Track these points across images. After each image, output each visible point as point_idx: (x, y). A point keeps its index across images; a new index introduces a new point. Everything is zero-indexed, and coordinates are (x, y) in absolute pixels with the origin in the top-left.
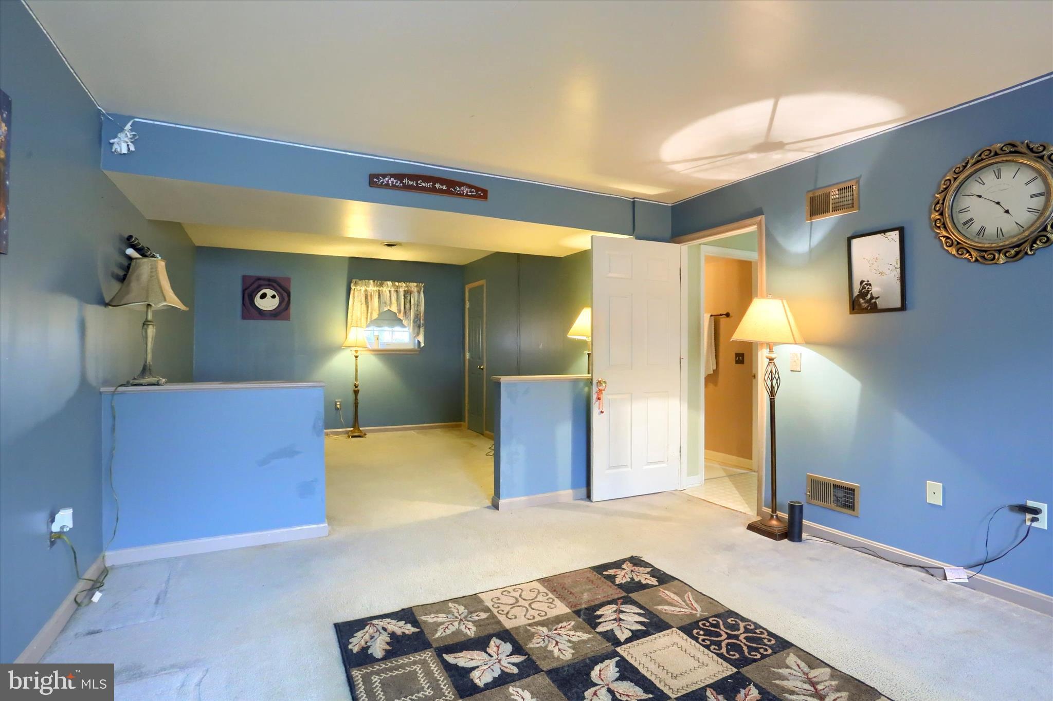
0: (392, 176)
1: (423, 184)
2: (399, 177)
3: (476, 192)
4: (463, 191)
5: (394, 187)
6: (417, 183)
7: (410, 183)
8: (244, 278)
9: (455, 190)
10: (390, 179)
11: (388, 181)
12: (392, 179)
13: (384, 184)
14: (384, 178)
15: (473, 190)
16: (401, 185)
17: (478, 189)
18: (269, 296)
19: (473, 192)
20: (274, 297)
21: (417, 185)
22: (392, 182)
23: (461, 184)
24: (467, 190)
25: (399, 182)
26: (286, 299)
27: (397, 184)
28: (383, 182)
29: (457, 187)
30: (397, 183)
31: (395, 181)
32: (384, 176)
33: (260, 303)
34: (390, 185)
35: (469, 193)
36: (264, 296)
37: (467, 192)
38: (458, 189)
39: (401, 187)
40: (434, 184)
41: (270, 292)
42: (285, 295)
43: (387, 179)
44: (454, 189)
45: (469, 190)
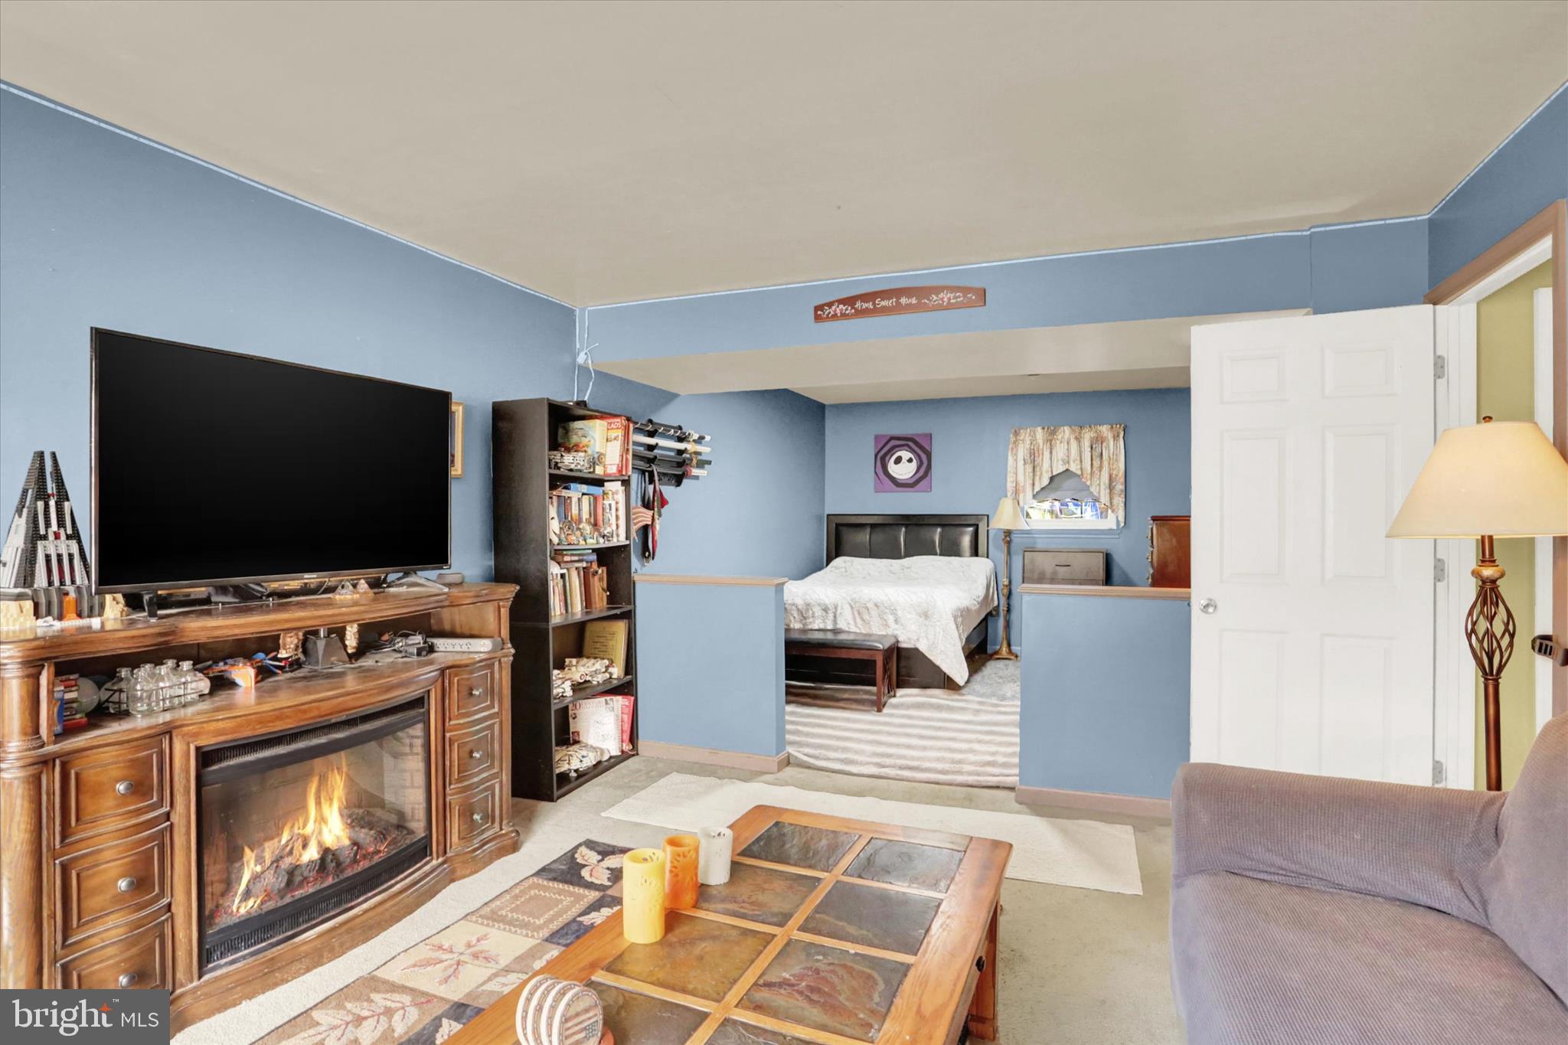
0: (841, 301)
1: (883, 303)
2: (849, 301)
3: (964, 296)
4: (942, 299)
5: (844, 316)
6: (874, 304)
7: (865, 305)
8: (877, 438)
9: (930, 301)
10: (838, 307)
11: (836, 310)
12: (841, 306)
13: (830, 315)
14: (830, 307)
15: (958, 294)
16: (853, 311)
17: (965, 290)
18: (904, 460)
19: (959, 297)
20: (910, 460)
21: (875, 307)
22: (842, 310)
23: (937, 290)
24: (948, 296)
25: (850, 308)
26: (925, 463)
27: (847, 312)
28: (830, 313)
29: (933, 296)
30: (847, 310)
31: (844, 308)
32: (830, 305)
33: (893, 469)
34: (839, 315)
35: (953, 301)
36: (898, 460)
37: (949, 299)
38: (935, 298)
39: (852, 315)
40: (898, 298)
41: (905, 455)
42: (924, 457)
43: (834, 308)
44: (928, 299)
45: (952, 295)
